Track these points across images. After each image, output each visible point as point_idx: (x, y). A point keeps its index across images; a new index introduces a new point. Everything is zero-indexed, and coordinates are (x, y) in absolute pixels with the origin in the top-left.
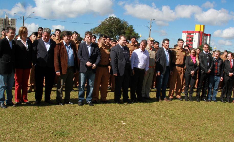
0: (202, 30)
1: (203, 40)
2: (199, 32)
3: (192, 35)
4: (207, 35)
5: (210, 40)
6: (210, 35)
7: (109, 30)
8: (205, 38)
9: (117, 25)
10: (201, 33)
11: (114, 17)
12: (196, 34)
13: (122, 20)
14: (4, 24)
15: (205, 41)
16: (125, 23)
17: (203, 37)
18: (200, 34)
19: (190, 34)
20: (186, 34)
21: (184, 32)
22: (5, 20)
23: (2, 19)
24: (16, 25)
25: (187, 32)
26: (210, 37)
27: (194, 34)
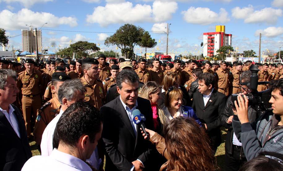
0: (223, 31)
1: (225, 41)
2: (220, 33)
3: (213, 36)
4: (228, 35)
5: (231, 40)
6: (231, 35)
7: (124, 38)
8: (226, 38)
9: (132, 33)
10: (222, 34)
11: (129, 25)
12: (216, 35)
13: (138, 27)
14: (29, 36)
15: (226, 42)
16: (141, 29)
17: (224, 38)
18: (220, 35)
19: (211, 35)
20: (207, 35)
21: (205, 34)
22: (30, 31)
23: (27, 31)
24: (41, 36)
25: (208, 34)
26: (231, 37)
27: (215, 35)
